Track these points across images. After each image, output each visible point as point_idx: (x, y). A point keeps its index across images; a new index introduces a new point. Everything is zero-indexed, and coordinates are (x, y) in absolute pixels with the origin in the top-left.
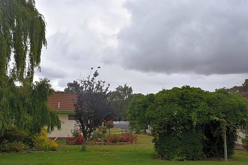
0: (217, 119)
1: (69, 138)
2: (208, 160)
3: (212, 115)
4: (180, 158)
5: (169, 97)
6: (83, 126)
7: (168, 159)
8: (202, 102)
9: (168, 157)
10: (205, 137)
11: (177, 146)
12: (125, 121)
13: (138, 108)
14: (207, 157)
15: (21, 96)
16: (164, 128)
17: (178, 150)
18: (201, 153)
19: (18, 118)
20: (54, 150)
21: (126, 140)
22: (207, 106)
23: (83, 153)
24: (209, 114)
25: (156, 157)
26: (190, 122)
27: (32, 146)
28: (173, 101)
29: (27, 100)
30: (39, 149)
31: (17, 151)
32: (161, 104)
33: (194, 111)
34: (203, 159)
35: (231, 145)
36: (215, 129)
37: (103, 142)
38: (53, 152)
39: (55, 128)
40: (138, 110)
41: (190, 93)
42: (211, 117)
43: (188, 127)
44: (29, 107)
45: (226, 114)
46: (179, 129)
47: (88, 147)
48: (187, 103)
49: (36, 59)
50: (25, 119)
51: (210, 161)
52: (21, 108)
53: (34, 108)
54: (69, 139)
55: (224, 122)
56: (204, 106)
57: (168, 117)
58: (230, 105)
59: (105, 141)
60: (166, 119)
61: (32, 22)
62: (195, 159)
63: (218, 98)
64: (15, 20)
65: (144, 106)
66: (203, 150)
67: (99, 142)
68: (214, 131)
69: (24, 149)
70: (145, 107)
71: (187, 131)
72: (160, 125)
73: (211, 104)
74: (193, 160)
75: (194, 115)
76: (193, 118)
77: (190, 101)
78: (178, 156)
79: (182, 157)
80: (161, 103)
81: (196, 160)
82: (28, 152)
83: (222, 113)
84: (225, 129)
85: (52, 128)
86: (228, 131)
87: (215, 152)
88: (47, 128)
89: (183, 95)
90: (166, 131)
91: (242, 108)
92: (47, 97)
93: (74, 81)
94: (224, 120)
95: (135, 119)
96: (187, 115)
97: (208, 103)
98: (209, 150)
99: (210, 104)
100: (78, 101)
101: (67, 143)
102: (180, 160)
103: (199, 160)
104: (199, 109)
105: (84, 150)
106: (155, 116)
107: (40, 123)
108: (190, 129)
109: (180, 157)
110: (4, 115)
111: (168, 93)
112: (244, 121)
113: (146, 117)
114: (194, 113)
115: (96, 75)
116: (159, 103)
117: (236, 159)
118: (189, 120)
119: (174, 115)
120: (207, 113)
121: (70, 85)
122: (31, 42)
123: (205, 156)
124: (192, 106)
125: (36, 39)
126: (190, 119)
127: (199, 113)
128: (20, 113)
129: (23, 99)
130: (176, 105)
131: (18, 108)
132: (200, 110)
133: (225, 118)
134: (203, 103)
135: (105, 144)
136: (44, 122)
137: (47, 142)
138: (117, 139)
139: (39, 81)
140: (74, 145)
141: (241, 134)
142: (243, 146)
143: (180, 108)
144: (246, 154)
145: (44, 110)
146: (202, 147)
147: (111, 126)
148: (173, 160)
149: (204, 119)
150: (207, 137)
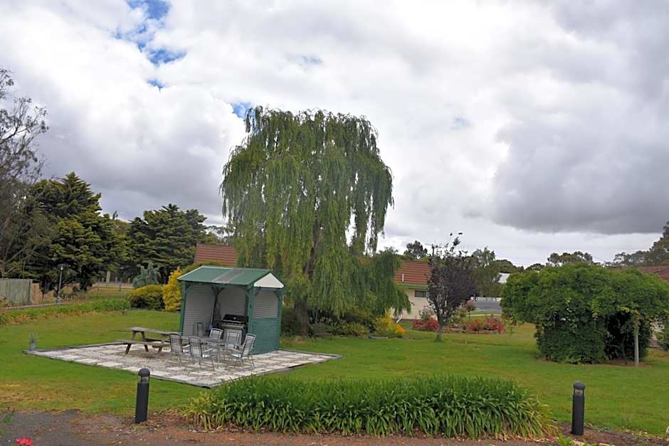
0: (627, 310)
1: (417, 320)
2: (611, 364)
3: (620, 304)
4: (572, 360)
5: (559, 277)
6: (437, 308)
7: (555, 360)
8: (606, 286)
9: (556, 358)
10: (608, 333)
11: (568, 345)
12: (484, 296)
13: (516, 290)
14: (610, 359)
15: (363, 269)
16: (551, 320)
17: (570, 349)
18: (601, 353)
19: (360, 297)
20: (400, 337)
21: (494, 327)
22: (612, 292)
23: (439, 344)
24: (616, 302)
25: (538, 356)
26: (589, 313)
27: (372, 330)
28: (565, 284)
29: (371, 275)
30: (382, 335)
31: (356, 335)
32: (548, 288)
33: (594, 298)
34: (605, 362)
35: (644, 343)
36: (623, 323)
37: (462, 330)
38: (399, 339)
39: (403, 310)
40: (515, 294)
41: (589, 273)
42: (618, 306)
43: (585, 320)
44: (372, 284)
45: (639, 303)
46: (572, 322)
47: (443, 336)
48: (584, 287)
49: (379, 225)
50: (368, 299)
51: (614, 366)
52: (363, 285)
53: (379, 284)
54: (416, 322)
55: (636, 314)
56: (609, 291)
57: (557, 305)
58: (645, 291)
59: (465, 328)
60: (555, 308)
61: (378, 177)
62: (593, 362)
63: (629, 281)
64: (357, 175)
65: (524, 289)
66: (605, 350)
67: (456, 329)
68: (621, 326)
69: (364, 333)
70: (526, 290)
71: (584, 324)
72: (547, 315)
73: (619, 289)
74: (590, 363)
75: (594, 305)
76: (592, 308)
77: (589, 285)
78: (570, 358)
79: (575, 358)
80: (549, 285)
81: (595, 363)
82: (370, 338)
83: (634, 302)
84: (637, 324)
85: (400, 310)
86: (641, 327)
87: (621, 353)
88: (394, 310)
89: (578, 276)
90: (554, 323)
91: (661, 296)
92: (395, 271)
93: (416, 242)
94: (636, 311)
95: (511, 306)
96: (584, 303)
97: (613, 287)
98: (613, 349)
99: (617, 290)
100: (433, 276)
101: (414, 328)
102: (573, 363)
103: (598, 363)
104: (601, 295)
105: (438, 339)
106: (540, 302)
107: (385, 304)
108: (588, 322)
109: (572, 358)
110: (345, 292)
111: (556, 272)
112: (665, 313)
113: (527, 304)
114: (594, 301)
115: (456, 243)
116: (545, 285)
117: (651, 363)
118: (587, 311)
119: (567, 303)
120: (613, 302)
121: (410, 246)
122: (374, 200)
123: (607, 358)
124: (591, 291)
125: (382, 197)
126: (588, 308)
127: (601, 300)
128: (362, 291)
129: (366, 274)
130: (568, 289)
131: (360, 283)
132: (603, 297)
133: (638, 309)
134: (607, 288)
135: (463, 332)
136: (390, 303)
137: (391, 326)
138: (480, 326)
139: (383, 250)
140: (423, 330)
141: (657, 328)
142: (658, 343)
143: (575, 294)
144: (663, 355)
145: (390, 288)
146: (603, 346)
147: (471, 308)
148: (562, 362)
149: (608, 309)
150: (611, 334)
